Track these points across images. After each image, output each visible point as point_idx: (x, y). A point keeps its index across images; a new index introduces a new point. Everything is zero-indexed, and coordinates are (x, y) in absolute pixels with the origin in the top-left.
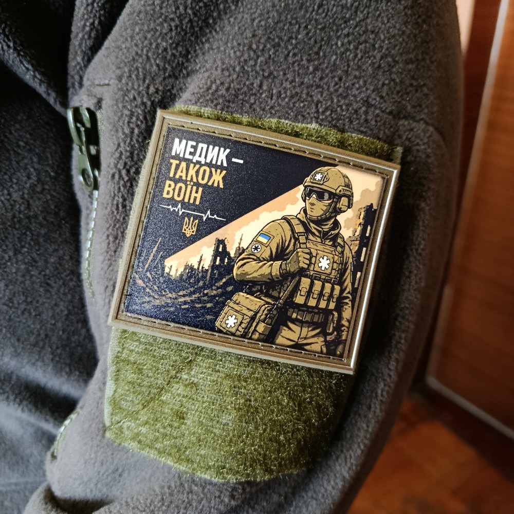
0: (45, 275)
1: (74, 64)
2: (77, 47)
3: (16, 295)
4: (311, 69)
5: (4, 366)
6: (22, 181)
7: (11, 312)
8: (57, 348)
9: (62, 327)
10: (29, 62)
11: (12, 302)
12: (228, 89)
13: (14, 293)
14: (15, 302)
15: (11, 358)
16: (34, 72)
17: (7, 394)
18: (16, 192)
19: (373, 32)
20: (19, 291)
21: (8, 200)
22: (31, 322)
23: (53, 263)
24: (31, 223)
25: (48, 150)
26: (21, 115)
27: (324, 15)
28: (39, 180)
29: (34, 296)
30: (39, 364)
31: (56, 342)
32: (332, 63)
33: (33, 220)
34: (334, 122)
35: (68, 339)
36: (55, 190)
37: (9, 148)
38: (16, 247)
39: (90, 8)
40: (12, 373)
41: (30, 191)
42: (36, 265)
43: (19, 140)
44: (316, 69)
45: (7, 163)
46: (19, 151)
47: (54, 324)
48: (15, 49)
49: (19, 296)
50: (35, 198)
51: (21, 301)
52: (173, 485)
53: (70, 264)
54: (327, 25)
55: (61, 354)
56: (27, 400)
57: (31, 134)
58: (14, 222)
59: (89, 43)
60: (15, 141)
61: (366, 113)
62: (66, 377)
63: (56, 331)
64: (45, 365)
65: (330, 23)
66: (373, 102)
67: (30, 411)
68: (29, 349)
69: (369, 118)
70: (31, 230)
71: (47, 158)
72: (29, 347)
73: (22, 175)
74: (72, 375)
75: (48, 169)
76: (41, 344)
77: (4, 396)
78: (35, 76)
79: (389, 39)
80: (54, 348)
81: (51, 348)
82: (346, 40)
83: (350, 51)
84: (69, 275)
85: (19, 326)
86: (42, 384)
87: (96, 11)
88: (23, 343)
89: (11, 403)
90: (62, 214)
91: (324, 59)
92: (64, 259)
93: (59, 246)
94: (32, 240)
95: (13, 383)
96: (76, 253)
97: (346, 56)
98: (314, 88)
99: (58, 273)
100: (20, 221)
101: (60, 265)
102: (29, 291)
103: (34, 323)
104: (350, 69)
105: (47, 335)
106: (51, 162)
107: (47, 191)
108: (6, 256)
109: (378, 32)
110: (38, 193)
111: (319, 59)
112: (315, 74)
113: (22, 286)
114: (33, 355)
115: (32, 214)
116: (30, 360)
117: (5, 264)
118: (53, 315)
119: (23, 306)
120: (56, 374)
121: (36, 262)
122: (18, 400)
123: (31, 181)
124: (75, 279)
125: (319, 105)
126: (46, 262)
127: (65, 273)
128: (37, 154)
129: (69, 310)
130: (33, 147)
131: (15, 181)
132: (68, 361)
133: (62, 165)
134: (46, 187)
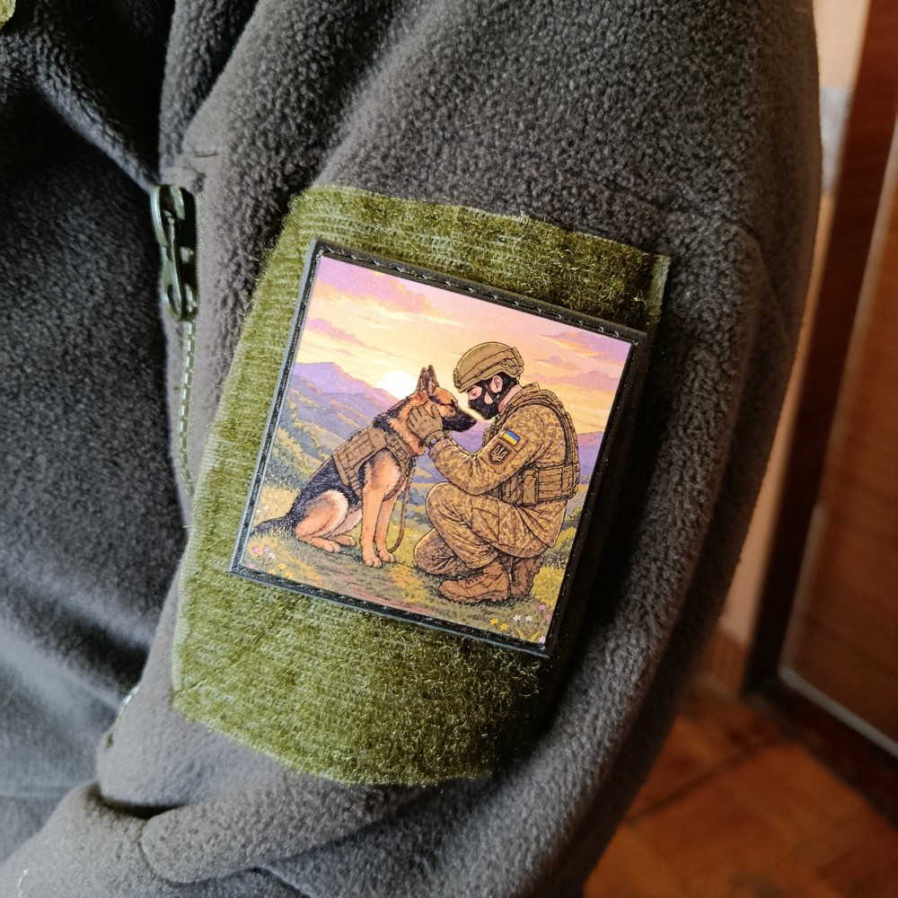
0: (111, 449)
1: (169, 115)
2: (174, 88)
3: (65, 477)
4: (521, 126)
5: (44, 590)
6: (81, 297)
7: (56, 505)
8: (127, 567)
9: (136, 533)
10: (95, 109)
11: (58, 489)
12: (385, 157)
13: (62, 474)
14: (64, 489)
15: (54, 578)
16: (102, 125)
17: (45, 637)
18: (71, 313)
19: (633, 67)
20: (69, 471)
21: (58, 326)
22: (87, 522)
23: (124, 430)
24: (91, 364)
25: (124, 250)
26: (84, 192)
27: (546, 41)
28: (108, 297)
29: (92, 481)
30: (98, 590)
31: (125, 557)
32: (557, 116)
33: (95, 360)
34: (555, 215)
35: (144, 553)
36: (131, 315)
37: (63, 243)
38: (67, 401)
39: (193, 26)
40: (55, 602)
41: (93, 313)
42: (99, 431)
43: (79, 232)
44: (530, 126)
45: (59, 267)
46: (78, 249)
47: (124, 528)
48: (74, 88)
49: (70, 479)
50: (100, 326)
51: (71, 488)
52: (274, 791)
53: (152, 434)
54: (552, 57)
55: (133, 577)
56: (77, 648)
57: (97, 224)
58: (65, 362)
59: (193, 82)
60: (72, 233)
61: (611, 201)
62: (140, 614)
63: (126, 540)
64: (106, 592)
65: (557, 53)
66: (624, 184)
67: (82, 666)
68: (83, 565)
69: (616, 208)
70: (91, 374)
71: (122, 262)
72: (82, 561)
73: (80, 287)
74: (148, 613)
75: (123, 280)
76: (102, 558)
77: (42, 641)
78: (104, 133)
79: (659, 80)
80: (122, 566)
81: (117, 566)
82: (583, 80)
83: (589, 96)
84: (150, 450)
85: (68, 527)
86: (102, 625)
87: (203, 31)
88: (73, 555)
89: (53, 653)
90: (142, 352)
91: (545, 110)
92: (142, 425)
93: (135, 403)
94: (92, 391)
95: (56, 618)
96: (163, 417)
97: (583, 106)
98: (526, 157)
99: (132, 447)
100: (74, 361)
101: (137, 434)
102: (85, 472)
103: (91, 525)
104: (588, 127)
105: (111, 546)
106: (127, 269)
107: (119, 315)
108: (52, 415)
109: (642, 67)
110: (106, 317)
111: (535, 110)
112: (528, 134)
113: (75, 463)
114: (89, 575)
115: (93, 349)
116: (84, 583)
117: (49, 427)
118: (122, 514)
119: (74, 496)
120: (123, 609)
121: (98, 427)
122: (63, 647)
123: (96, 298)
124: (158, 458)
125: (533, 185)
126: (114, 427)
127: (143, 448)
128: (107, 255)
129: (148, 508)
130: (100, 244)
131: (70, 296)
132: (144, 590)
133: (145, 275)
134: (119, 308)
